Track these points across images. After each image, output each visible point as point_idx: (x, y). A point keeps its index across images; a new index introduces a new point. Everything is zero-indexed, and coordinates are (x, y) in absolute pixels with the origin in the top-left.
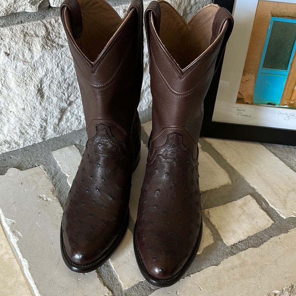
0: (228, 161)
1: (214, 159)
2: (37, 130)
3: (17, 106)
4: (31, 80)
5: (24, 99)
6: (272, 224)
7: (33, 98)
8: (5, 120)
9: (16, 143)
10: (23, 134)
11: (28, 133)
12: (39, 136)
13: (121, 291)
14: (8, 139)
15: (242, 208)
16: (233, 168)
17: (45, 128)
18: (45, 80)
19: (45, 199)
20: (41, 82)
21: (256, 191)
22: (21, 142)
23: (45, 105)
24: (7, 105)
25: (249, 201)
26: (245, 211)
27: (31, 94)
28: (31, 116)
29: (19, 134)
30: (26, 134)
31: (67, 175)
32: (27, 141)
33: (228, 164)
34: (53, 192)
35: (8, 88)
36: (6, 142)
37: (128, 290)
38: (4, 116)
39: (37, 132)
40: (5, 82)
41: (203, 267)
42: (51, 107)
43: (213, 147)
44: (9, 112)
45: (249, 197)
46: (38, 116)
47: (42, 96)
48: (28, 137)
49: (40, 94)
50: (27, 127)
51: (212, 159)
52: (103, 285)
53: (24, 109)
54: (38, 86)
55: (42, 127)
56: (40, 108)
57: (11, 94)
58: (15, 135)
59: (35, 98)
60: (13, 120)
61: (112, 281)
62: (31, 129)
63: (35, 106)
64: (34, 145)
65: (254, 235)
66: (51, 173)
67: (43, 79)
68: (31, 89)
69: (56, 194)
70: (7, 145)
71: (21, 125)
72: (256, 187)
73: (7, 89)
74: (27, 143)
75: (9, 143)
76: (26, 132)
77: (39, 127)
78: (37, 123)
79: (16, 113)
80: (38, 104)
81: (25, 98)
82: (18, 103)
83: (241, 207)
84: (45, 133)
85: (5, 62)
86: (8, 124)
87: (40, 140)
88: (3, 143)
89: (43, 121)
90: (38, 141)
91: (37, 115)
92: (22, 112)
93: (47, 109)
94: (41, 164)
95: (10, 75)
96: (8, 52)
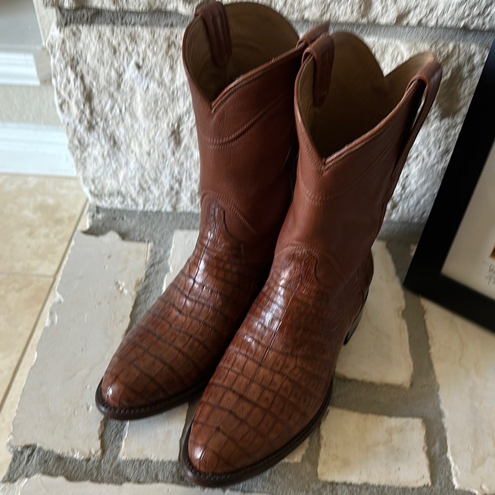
0: (433, 350)
1: (410, 337)
2: (165, 191)
3: (140, 145)
4: (165, 114)
5: (151, 137)
6: (424, 486)
7: (163, 140)
8: (123, 161)
9: (133, 200)
10: (144, 190)
11: (151, 192)
12: (167, 200)
13: (115, 457)
14: (123, 189)
15: (391, 434)
16: (431, 365)
17: (177, 193)
18: (186, 119)
19: (121, 288)
20: (180, 120)
21: (443, 420)
22: (141, 201)
23: (180, 157)
24: (128, 141)
25: (413, 429)
26: (391, 441)
27: (161, 133)
28: (158, 167)
29: (138, 188)
30: (147, 192)
31: (171, 269)
32: (149, 203)
33: (429, 355)
34: (138, 284)
35: (133, 116)
36: (119, 193)
37: (124, 462)
38: (123, 154)
39: (165, 195)
40: (130, 105)
41: (255, 490)
42: (188, 164)
43: (425, 317)
44: (130, 152)
45: (417, 422)
46: (167, 171)
47: (178, 142)
48: (151, 197)
49: (175, 138)
50: (150, 182)
51: (406, 335)
52: (98, 436)
53: (149, 154)
54: (173, 125)
55: (172, 188)
56: (172, 160)
57: (136, 126)
58: (132, 188)
59: (166, 142)
60: (132, 165)
61: (115, 438)
62: (157, 186)
63: (165, 155)
64: (159, 212)
65: (379, 486)
66: (155, 258)
67: (183, 116)
68: (163, 127)
69: (140, 287)
70: (120, 199)
71: (143, 175)
72: (447, 413)
73: (131, 115)
74: (150, 206)
75: (124, 197)
76: (149, 188)
77: (167, 187)
78: (166, 181)
79: (138, 154)
80: (169, 152)
81: (153, 138)
82: (143, 143)
83: (390, 432)
84: (177, 199)
85: (134, 76)
86: (125, 169)
87: (169, 209)
88: (116, 193)
89: (174, 180)
90: (166, 208)
91: (166, 169)
92: (146, 157)
93: (182, 164)
94: (152, 242)
95: (138, 98)
96: (141, 63)
